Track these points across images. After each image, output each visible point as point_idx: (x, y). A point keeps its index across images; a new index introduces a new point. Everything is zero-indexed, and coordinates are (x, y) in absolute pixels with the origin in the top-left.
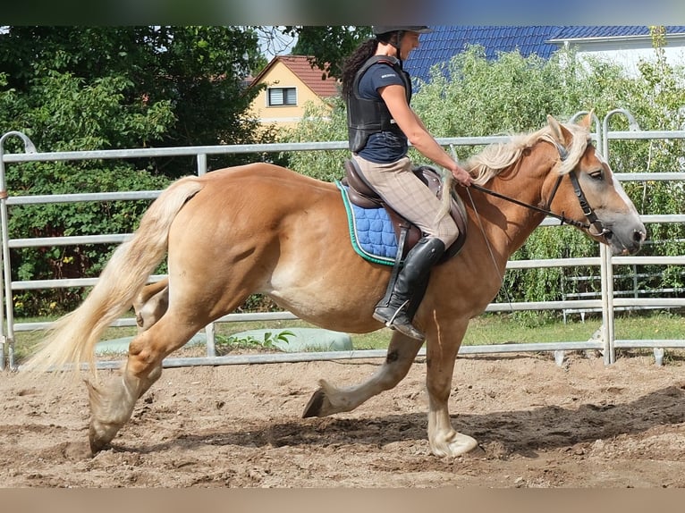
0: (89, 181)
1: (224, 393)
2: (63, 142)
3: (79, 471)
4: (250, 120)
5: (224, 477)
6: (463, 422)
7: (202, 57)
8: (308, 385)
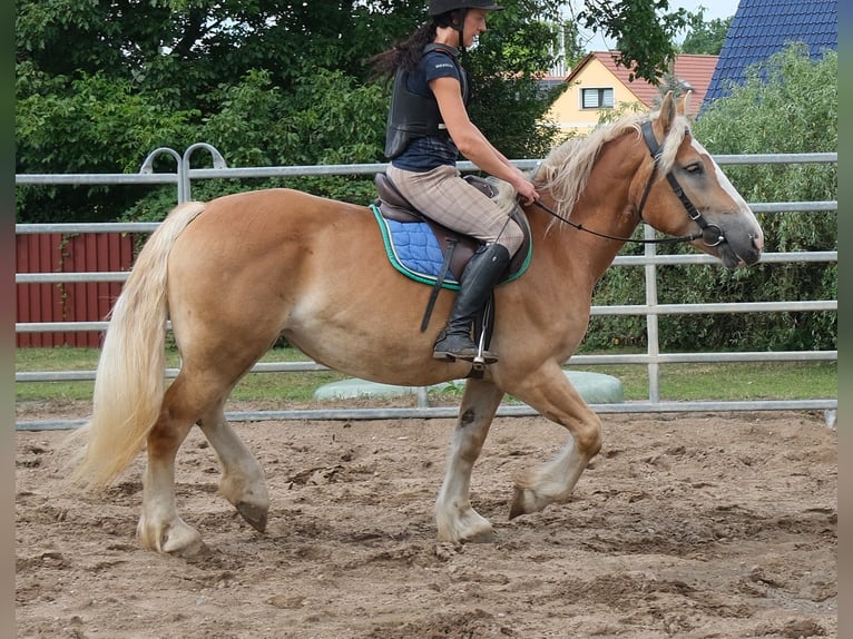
0: (358, 193)
1: (433, 451)
2: (330, 150)
3: (243, 541)
4: (548, 125)
5: (406, 554)
6: (708, 493)
7: (494, 53)
8: (532, 444)
